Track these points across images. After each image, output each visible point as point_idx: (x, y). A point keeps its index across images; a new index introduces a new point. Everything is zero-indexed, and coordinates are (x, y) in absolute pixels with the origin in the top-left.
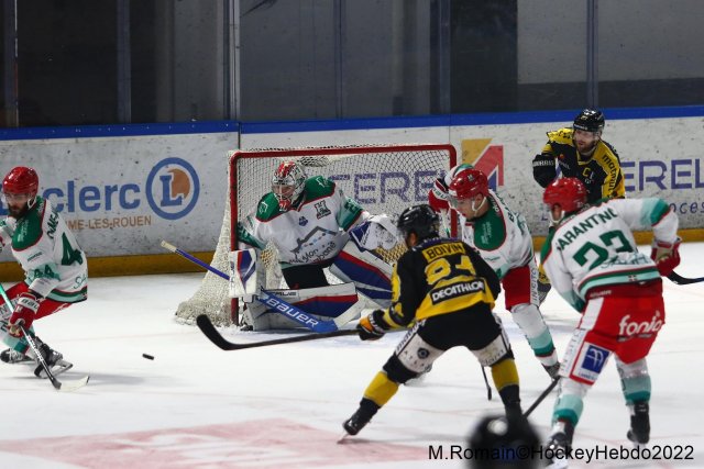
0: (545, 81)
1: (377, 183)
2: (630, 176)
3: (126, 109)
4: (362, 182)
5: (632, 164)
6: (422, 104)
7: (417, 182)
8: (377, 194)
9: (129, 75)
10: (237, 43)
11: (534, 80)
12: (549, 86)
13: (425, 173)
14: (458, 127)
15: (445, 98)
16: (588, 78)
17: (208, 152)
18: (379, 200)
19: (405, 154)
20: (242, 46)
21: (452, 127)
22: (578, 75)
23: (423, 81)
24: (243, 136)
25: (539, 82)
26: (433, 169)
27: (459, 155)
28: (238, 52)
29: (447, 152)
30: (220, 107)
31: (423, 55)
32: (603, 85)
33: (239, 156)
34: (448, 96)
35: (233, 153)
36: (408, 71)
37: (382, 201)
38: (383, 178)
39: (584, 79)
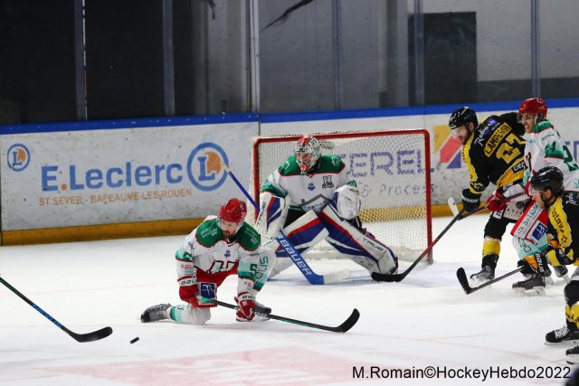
0: (499, 79)
1: (367, 160)
3: (171, 105)
4: (356, 160)
6: (402, 97)
7: (399, 159)
8: (367, 169)
9: (172, 78)
10: (257, 52)
11: (490, 78)
12: (502, 83)
13: (404, 153)
14: (430, 116)
15: (420, 93)
16: (532, 76)
17: (235, 138)
18: (369, 174)
19: (389, 137)
20: (260, 55)
21: (426, 116)
22: (525, 74)
23: (403, 80)
24: (263, 125)
25: (493, 79)
26: (412, 149)
27: (432, 138)
28: (257, 59)
29: (422, 136)
30: (245, 103)
31: (402, 59)
32: (544, 82)
33: (260, 141)
34: (422, 92)
35: (255, 139)
36: (391, 73)
37: (372, 174)
38: (372, 156)
39: (529, 77)
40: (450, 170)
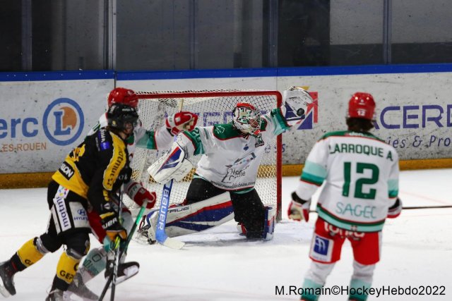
0: (351, 43)
1: (221, 119)
2: (416, 117)
3: (28, 60)
5: (417, 108)
6: (256, 59)
9: (30, 33)
10: (114, 11)
11: (342, 42)
12: (354, 47)
14: (283, 77)
15: (274, 55)
16: (384, 41)
17: (91, 94)
19: (242, 97)
20: (118, 13)
21: (279, 78)
22: (374, 38)
23: (257, 43)
24: (118, 82)
25: (346, 43)
26: (264, 109)
28: (115, 17)
29: (275, 97)
30: (101, 59)
31: (257, 22)
32: (396, 47)
36: (245, 34)
38: (225, 116)
39: (381, 42)
40: (301, 131)
